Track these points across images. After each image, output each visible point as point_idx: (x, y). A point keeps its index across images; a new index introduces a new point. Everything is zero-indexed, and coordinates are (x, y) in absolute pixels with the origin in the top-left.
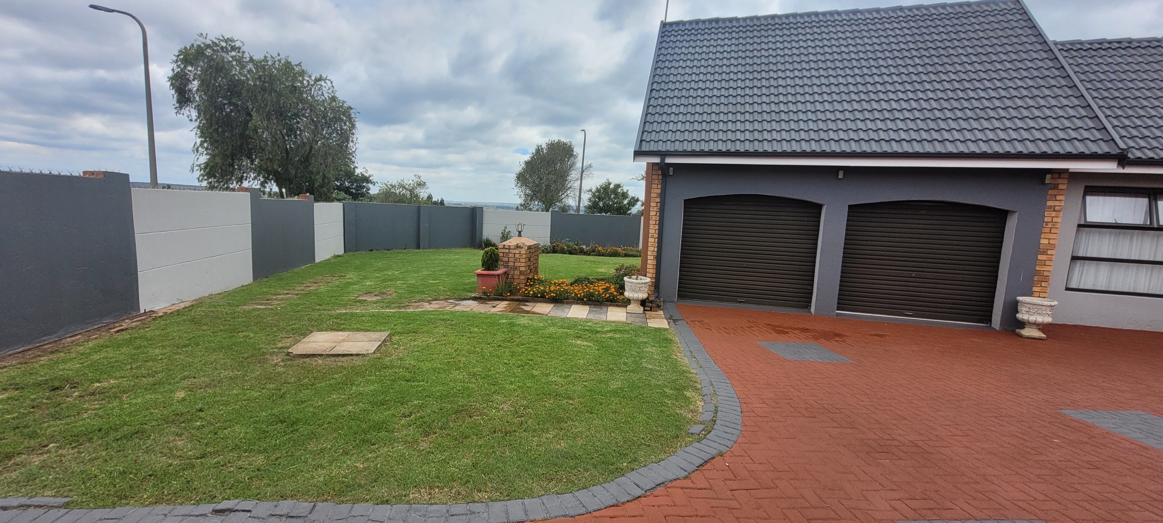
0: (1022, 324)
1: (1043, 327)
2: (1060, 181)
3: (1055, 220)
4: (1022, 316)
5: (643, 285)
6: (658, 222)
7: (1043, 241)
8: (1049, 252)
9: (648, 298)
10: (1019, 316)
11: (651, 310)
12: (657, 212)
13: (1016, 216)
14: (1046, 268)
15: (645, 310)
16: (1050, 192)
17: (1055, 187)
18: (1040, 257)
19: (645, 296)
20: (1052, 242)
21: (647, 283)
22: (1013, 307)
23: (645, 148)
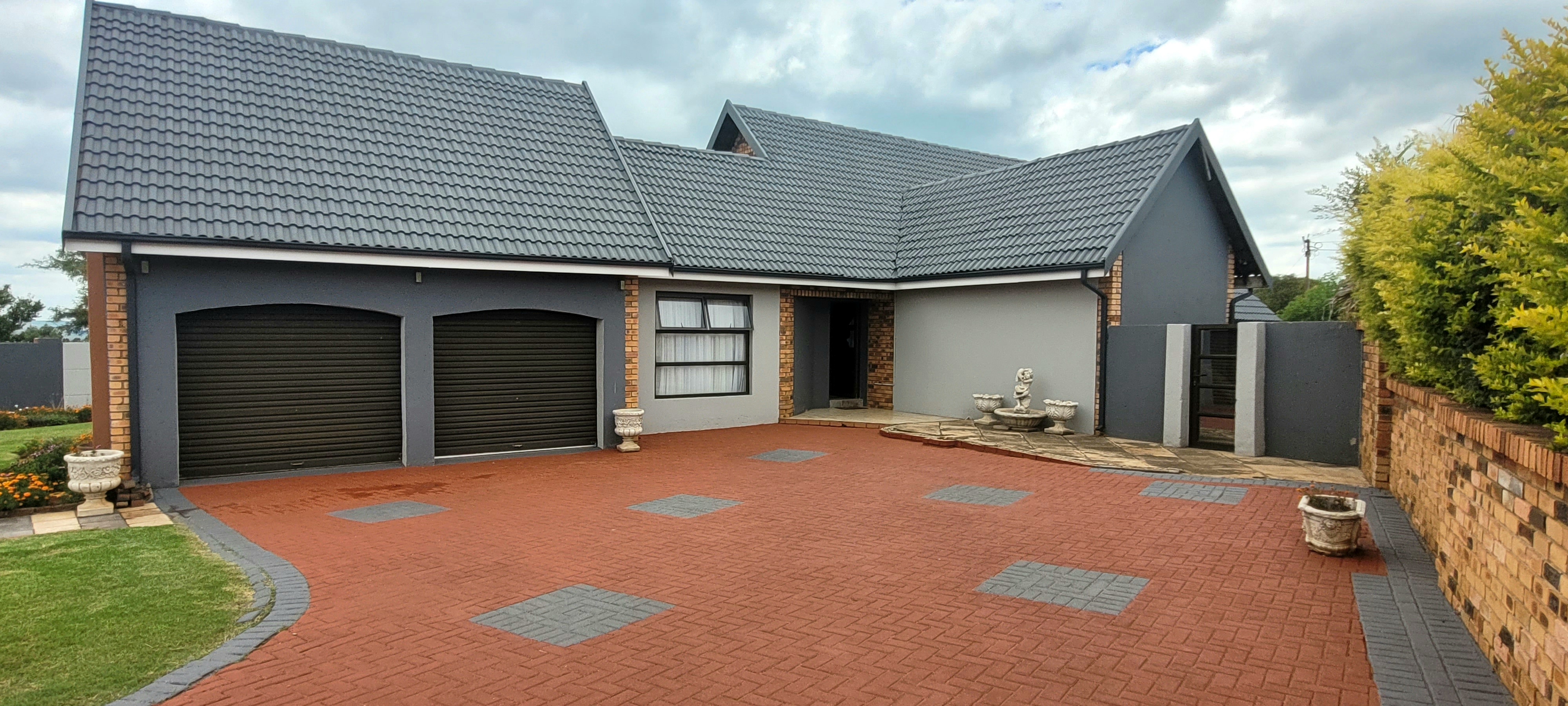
0: (620, 439)
1: (638, 438)
2: (633, 287)
3: (634, 327)
4: (619, 430)
5: (110, 464)
6: (125, 354)
7: (628, 349)
8: (634, 360)
9: (121, 486)
10: (617, 430)
11: (130, 505)
12: (121, 336)
13: (603, 323)
14: (634, 377)
15: (116, 507)
16: (627, 298)
17: (630, 293)
18: (627, 366)
19: (115, 481)
20: (635, 349)
21: (118, 459)
22: (611, 422)
23: (86, 225)
